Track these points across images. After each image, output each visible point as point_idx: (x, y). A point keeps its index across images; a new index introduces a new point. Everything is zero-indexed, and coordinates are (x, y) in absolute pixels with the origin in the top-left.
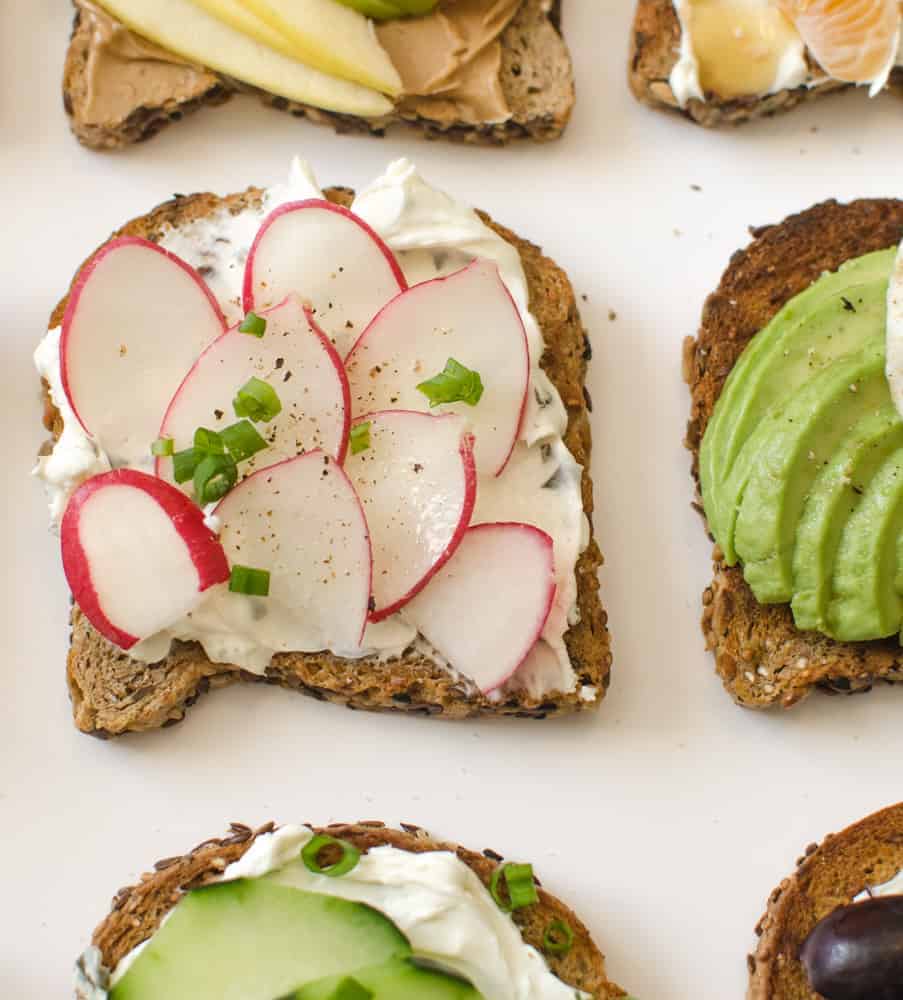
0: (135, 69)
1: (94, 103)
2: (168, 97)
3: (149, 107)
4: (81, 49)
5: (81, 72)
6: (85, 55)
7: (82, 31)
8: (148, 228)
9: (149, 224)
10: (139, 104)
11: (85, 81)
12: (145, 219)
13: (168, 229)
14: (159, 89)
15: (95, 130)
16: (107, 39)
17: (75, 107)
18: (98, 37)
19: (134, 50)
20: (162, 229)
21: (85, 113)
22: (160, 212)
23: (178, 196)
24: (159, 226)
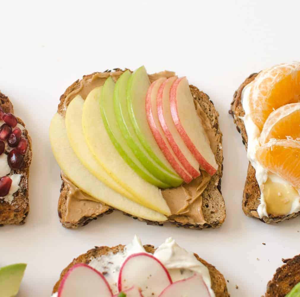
0: (82, 203)
1: (69, 214)
2: (93, 213)
3: (86, 216)
4: (64, 196)
5: (65, 203)
6: (66, 198)
7: (65, 189)
8: (86, 258)
9: (86, 256)
10: (83, 215)
11: (65, 206)
12: (85, 255)
13: (92, 259)
14: (90, 210)
15: (69, 224)
16: (73, 193)
17: (62, 216)
18: (70, 192)
19: (82, 197)
20: (91, 259)
21: (65, 218)
22: (90, 253)
23: (96, 247)
24: (90, 257)
